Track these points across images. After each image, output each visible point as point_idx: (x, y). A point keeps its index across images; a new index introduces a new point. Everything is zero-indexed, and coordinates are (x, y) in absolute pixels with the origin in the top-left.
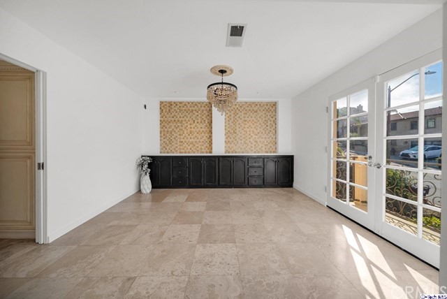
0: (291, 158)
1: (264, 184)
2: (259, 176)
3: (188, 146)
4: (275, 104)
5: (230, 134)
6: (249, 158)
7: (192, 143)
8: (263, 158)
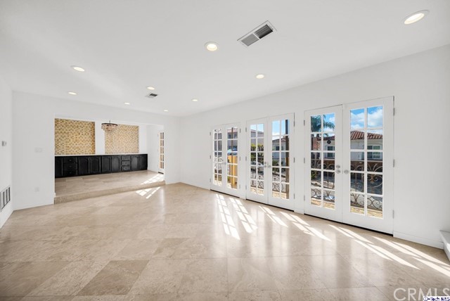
1: (131, 170)
2: (128, 165)
4: (137, 127)
5: (108, 142)
6: (122, 156)
7: (78, 148)
8: (131, 156)
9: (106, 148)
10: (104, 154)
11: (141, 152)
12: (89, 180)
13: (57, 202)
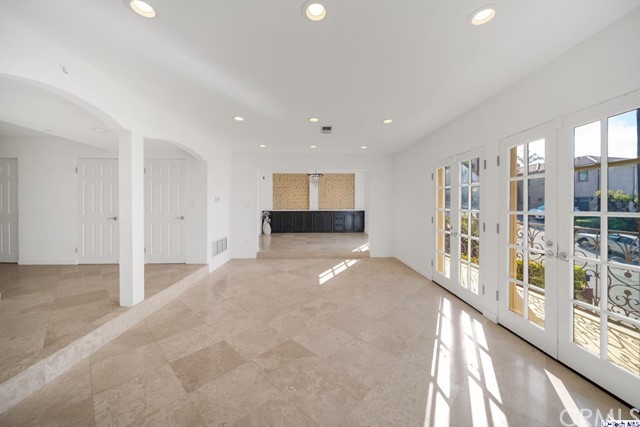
0: (363, 212)
1: (344, 230)
2: (341, 224)
3: (294, 204)
4: (354, 175)
5: (322, 195)
6: (335, 212)
7: (295, 202)
8: (345, 212)
9: (319, 202)
10: (317, 210)
11: (358, 208)
12: (303, 238)
13: (260, 257)
